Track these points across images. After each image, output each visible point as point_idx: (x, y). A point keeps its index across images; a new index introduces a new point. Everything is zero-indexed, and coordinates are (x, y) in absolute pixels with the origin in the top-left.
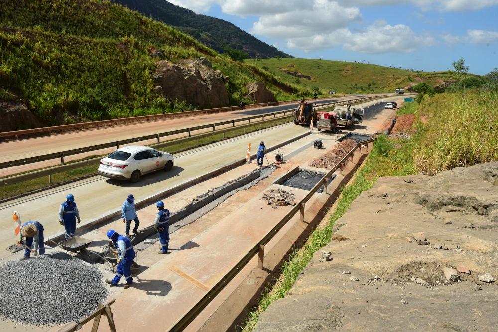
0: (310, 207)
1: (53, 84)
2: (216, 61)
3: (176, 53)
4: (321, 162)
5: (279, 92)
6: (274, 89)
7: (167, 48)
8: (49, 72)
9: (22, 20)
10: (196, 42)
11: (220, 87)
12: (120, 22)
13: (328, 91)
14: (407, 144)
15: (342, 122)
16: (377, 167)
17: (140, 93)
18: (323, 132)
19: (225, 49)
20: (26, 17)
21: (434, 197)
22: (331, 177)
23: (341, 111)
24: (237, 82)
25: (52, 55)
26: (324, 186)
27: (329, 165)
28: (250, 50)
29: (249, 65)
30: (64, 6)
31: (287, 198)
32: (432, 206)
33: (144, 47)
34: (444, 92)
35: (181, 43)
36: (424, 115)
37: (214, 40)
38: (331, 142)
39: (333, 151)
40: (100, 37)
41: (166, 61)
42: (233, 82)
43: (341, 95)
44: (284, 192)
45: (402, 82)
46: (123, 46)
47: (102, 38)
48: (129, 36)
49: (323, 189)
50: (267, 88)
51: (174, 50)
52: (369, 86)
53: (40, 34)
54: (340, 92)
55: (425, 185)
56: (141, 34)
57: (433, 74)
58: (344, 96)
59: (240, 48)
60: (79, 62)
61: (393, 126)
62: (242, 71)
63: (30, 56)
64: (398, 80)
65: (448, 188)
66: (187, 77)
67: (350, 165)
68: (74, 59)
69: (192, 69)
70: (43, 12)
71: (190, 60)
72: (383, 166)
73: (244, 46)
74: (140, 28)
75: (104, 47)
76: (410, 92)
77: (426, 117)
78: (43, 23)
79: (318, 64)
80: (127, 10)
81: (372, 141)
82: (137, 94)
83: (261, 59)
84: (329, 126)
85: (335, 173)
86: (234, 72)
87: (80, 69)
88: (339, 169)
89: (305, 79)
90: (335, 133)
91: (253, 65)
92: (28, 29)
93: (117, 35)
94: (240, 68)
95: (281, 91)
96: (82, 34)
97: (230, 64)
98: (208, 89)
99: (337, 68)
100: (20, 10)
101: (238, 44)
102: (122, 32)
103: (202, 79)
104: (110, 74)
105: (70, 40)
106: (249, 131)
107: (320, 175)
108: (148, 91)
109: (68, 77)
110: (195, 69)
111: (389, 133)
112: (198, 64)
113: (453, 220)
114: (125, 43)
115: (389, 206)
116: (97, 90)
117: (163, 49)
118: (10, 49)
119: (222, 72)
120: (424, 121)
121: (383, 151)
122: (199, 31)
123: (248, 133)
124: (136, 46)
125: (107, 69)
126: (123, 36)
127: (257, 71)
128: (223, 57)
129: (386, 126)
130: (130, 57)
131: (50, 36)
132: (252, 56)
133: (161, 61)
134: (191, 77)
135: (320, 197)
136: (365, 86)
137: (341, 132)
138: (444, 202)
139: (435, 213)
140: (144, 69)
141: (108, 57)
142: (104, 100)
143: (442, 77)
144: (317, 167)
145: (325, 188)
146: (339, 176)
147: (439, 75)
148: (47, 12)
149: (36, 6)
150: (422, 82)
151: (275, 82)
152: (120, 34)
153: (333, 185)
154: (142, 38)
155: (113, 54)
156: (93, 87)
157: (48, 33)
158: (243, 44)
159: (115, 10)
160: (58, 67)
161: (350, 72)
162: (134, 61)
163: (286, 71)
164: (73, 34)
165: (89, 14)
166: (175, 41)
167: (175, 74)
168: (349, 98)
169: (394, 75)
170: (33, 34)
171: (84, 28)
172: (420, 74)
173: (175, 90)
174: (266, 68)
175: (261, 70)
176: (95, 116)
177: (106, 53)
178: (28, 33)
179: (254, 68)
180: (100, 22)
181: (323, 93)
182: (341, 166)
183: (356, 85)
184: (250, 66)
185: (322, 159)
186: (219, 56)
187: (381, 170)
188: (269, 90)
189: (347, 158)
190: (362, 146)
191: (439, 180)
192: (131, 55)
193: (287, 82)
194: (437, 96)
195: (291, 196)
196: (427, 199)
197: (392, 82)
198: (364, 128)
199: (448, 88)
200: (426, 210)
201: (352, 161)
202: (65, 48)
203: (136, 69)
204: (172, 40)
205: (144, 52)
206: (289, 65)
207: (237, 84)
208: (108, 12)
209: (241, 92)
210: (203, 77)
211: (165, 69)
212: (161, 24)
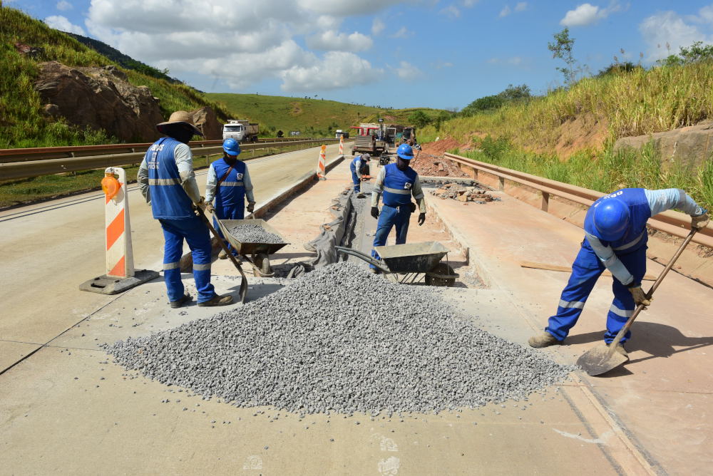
3: (63, 56)
7: (47, 47)
11: (152, 112)
29: (179, 86)
41: (55, 62)
42: (165, 108)
51: (59, 50)
52: (330, 129)
62: (172, 94)
66: (99, 90)
69: (102, 80)
71: (92, 68)
82: (14, 114)
86: (161, 94)
91: (184, 86)
97: (151, 82)
98: (135, 114)
103: (122, 97)
110: (106, 80)
112: (108, 75)
117: (41, 47)
133: (45, 63)
136: (324, 129)
140: (17, 74)
167: (77, 85)
173: (80, 113)
179: (186, 91)
184: (181, 88)
205: (8, 48)
210: (122, 94)
211: (56, 75)
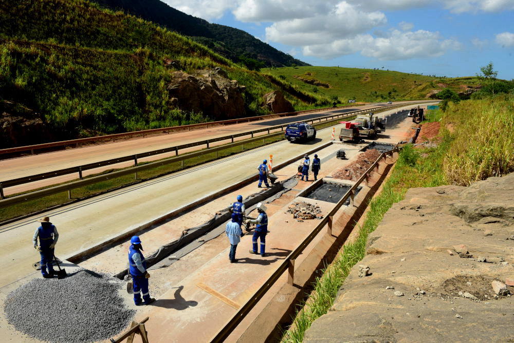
0: (338, 221)
1: (67, 97)
2: (232, 71)
3: (191, 63)
4: (346, 173)
5: (297, 101)
6: (291, 99)
7: (182, 59)
8: (64, 85)
9: (36, 32)
10: (211, 51)
11: (237, 98)
12: (134, 33)
13: (347, 100)
14: (434, 153)
15: (364, 131)
16: (404, 177)
17: (156, 104)
18: (345, 142)
19: (240, 59)
20: (39, 30)
21: (472, 208)
22: (357, 189)
23: (363, 120)
24: (254, 91)
25: (67, 67)
26: (350, 198)
27: (354, 176)
28: (265, 59)
29: (265, 74)
30: (77, 17)
31: (312, 211)
32: (470, 218)
33: (159, 58)
34: (469, 98)
35: (196, 54)
36: (450, 123)
37: (228, 49)
38: (354, 152)
39: (357, 162)
40: (114, 49)
41: (182, 71)
42: (250, 92)
43: (360, 103)
44: (310, 205)
45: (424, 89)
46: (137, 58)
47: (116, 49)
48: (143, 47)
49: (349, 201)
50: (285, 97)
51: (189, 60)
52: (390, 93)
53: (55, 47)
54: (360, 100)
55: (459, 195)
56: (156, 44)
57: (457, 80)
58: (364, 105)
59: (255, 57)
60: (93, 75)
61: (417, 135)
62: (259, 81)
63: (45, 70)
64: (420, 87)
65: (484, 199)
66: (203, 87)
67: (376, 176)
68: (88, 71)
69: (207, 79)
70: (57, 25)
71: (205, 70)
72: (410, 176)
73: (259, 55)
74: (154, 39)
75: (118, 59)
76: (433, 99)
77: (452, 125)
78: (56, 35)
79: (336, 72)
80: (140, 20)
81: (397, 151)
82: (153, 106)
83: (278, 68)
84: (351, 136)
85: (361, 185)
86: (250, 82)
87: (95, 81)
88: (365, 180)
89: (323, 87)
90: (358, 143)
91: (269, 74)
92: (42, 42)
93: (131, 46)
94: (256, 78)
95: (299, 100)
96: (96, 45)
97: (246, 74)
98: (225, 100)
99: (356, 76)
100: (33, 23)
101: (253, 53)
102: (136, 43)
103: (218, 89)
104: (125, 86)
105: (85, 52)
106: (268, 143)
107: (345, 187)
108: (164, 102)
109: (83, 89)
110: (210, 79)
111: (414, 142)
112: (214, 75)
113: (494, 232)
114: (139, 55)
115: (423, 218)
116: (112, 102)
117: (178, 60)
118: (24, 62)
119: (239, 82)
120: (451, 129)
121: (410, 161)
122: (213, 41)
123: (267, 144)
124: (151, 57)
125: (122, 80)
126: (137, 47)
127: (273, 81)
128: (239, 67)
129: (410, 135)
130: (145, 69)
131: (64, 49)
132: (268, 65)
133: (176, 72)
134: (207, 87)
135: (348, 210)
136: (386, 93)
137: (364, 142)
138: (483, 213)
139: (474, 225)
140: (159, 80)
141: (122, 69)
142: (120, 112)
143: (465, 83)
144: (342, 178)
145: (351, 201)
146: (365, 188)
147: (462, 80)
148: (60, 24)
149: (49, 18)
150: (445, 88)
151: (292, 91)
152: (135, 45)
153: (360, 197)
154: (156, 49)
155: (127, 66)
156: (108, 100)
157: (62, 45)
158: (258, 53)
159: (128, 21)
160: (73, 80)
161: (369, 79)
162: (149, 72)
163: (303, 80)
164: (87, 46)
165: (102, 25)
166: (190, 51)
167: (191, 85)
168: (369, 106)
169: (415, 82)
170: (47, 46)
171: (97, 39)
172: (442, 80)
173: (191, 102)
174: (283, 78)
175: (278, 79)
176: (111, 129)
177: (121, 65)
178: (43, 45)
179: (270, 77)
180: (114, 33)
181: (343, 101)
182: (366, 177)
183: (376, 93)
184: (267, 75)
185: (347, 170)
186: (234, 66)
187: (408, 181)
188: (287, 99)
189: (372, 169)
190: (387, 156)
191: (474, 190)
192: (146, 66)
193: (305, 91)
194: (462, 102)
195: (317, 209)
196: (464, 210)
197: (414, 89)
198: (387, 137)
199: (473, 94)
200: (463, 221)
201: (377, 171)
202: (79, 60)
203: (151, 80)
204: (186, 51)
205: (159, 63)
206: (306, 73)
207: (254, 94)
208: (122, 23)
209: (258, 102)
210: (219, 87)
211: (180, 80)
212: (175, 34)
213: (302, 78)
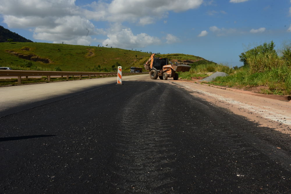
64: (141, 61)
89: (42, 63)
136: (109, 67)
161: (93, 55)
163: (17, 55)
197: (136, 62)
213: (16, 53)
